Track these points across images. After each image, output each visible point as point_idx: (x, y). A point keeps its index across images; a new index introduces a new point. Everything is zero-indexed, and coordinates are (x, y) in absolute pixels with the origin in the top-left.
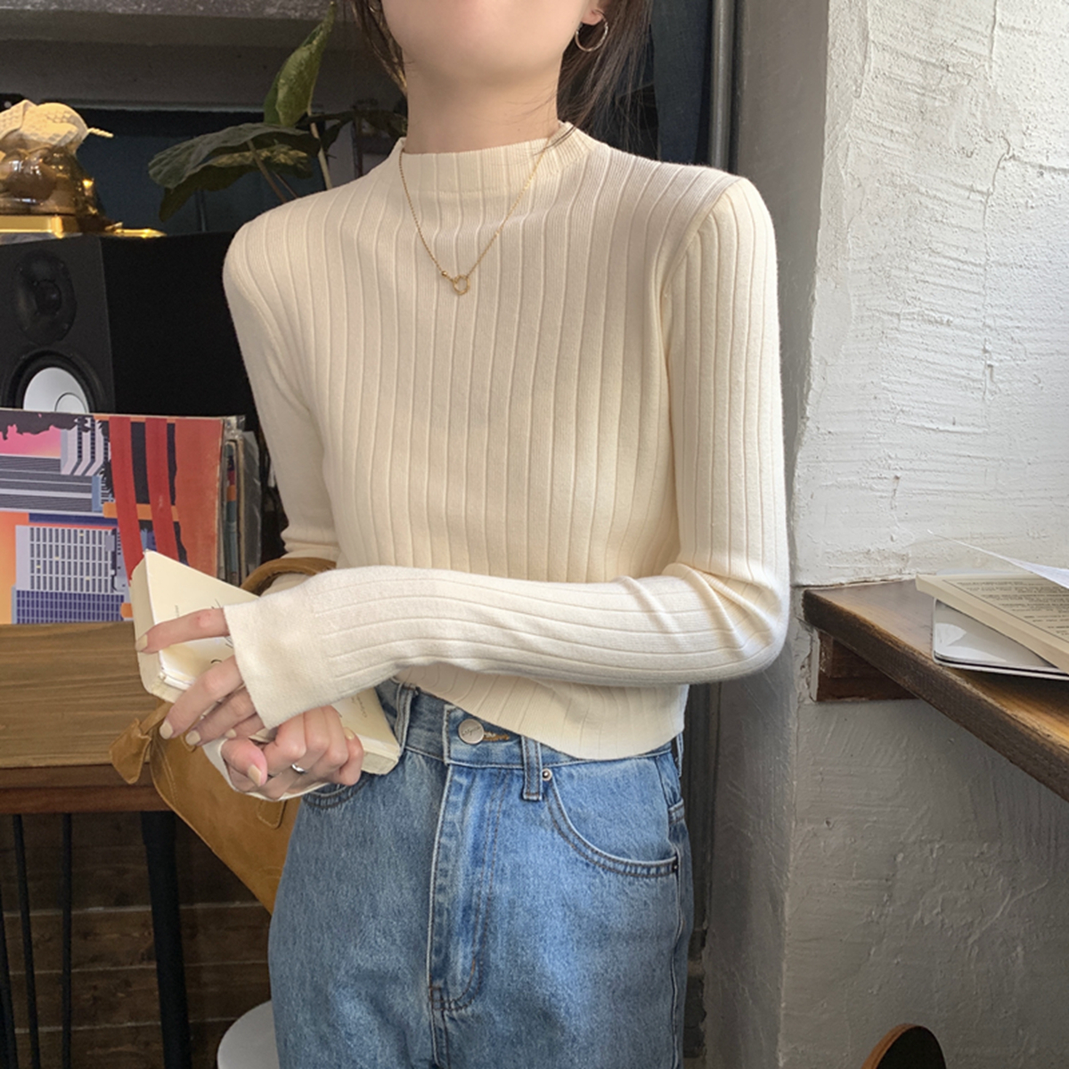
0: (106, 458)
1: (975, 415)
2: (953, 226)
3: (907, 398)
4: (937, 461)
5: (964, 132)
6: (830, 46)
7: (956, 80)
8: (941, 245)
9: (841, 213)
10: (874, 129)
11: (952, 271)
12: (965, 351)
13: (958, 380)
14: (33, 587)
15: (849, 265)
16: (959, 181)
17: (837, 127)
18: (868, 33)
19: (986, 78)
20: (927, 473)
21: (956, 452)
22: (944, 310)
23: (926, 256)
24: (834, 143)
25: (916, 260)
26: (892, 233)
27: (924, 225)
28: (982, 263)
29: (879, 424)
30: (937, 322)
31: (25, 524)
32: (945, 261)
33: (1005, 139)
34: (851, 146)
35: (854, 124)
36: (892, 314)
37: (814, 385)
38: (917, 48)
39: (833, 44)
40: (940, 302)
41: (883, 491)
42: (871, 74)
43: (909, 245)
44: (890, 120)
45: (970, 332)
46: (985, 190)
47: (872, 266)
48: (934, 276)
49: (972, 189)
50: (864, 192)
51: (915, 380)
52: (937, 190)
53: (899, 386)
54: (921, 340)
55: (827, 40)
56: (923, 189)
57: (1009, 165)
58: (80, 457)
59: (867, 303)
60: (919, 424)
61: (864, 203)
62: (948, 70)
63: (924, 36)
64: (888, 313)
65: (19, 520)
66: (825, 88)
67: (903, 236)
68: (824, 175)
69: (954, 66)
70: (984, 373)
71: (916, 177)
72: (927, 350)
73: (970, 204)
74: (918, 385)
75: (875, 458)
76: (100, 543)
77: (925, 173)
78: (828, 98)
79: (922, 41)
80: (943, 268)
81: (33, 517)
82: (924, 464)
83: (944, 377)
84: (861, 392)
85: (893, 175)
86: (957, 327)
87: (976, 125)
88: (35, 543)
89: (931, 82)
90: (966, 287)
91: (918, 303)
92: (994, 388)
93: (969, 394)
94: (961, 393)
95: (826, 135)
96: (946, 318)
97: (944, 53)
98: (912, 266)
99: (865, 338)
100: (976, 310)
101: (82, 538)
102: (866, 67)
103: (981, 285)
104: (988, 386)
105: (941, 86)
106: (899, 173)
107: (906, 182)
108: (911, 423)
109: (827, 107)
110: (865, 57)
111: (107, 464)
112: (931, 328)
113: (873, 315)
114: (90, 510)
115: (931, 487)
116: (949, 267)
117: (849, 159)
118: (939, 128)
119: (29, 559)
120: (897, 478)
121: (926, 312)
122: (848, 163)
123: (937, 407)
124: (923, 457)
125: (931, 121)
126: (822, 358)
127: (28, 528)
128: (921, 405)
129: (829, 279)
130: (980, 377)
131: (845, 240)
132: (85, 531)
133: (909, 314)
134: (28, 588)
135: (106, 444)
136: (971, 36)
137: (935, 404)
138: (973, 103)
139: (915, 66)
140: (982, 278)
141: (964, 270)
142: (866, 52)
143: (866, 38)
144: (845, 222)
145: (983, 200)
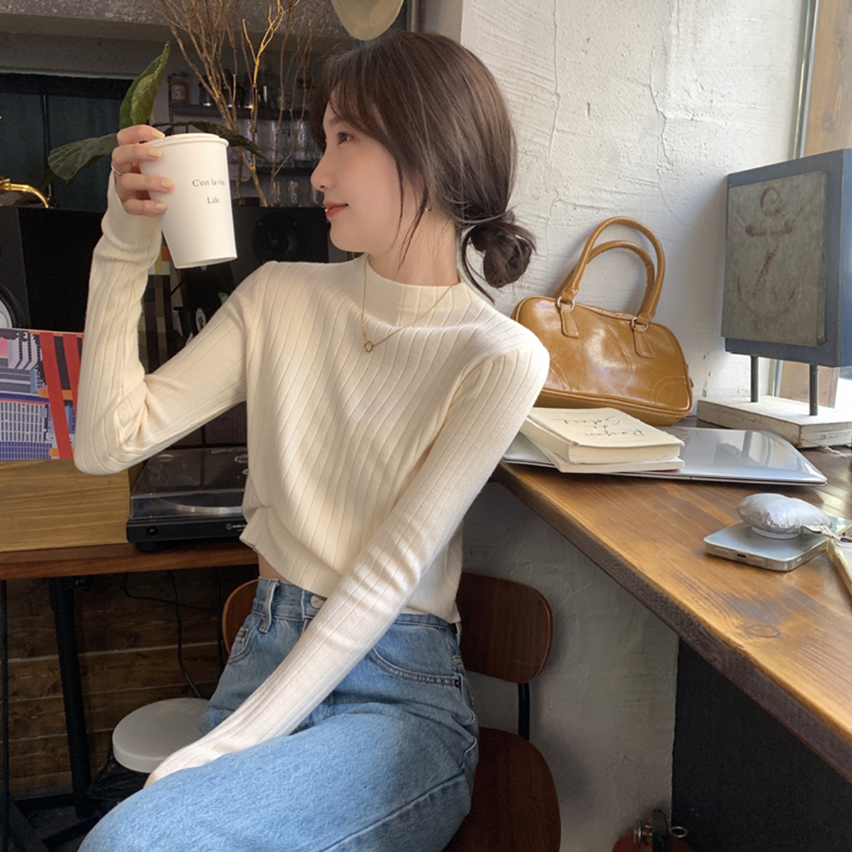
0: (39, 359)
5: (534, 186)
16: (532, 212)
19: (546, 158)
28: (546, 255)
30: (522, 286)
33: (556, 191)
46: (545, 216)
49: (539, 217)
54: (514, 297)
57: (558, 204)
58: (21, 358)
73: (538, 224)
76: (37, 412)
86: (533, 289)
87: (540, 183)
96: (527, 284)
97: (524, 144)
100: (543, 280)
101: (24, 409)
103: (545, 266)
105: (521, 163)
111: (39, 363)
114: (29, 391)
132: (26, 404)
135: (38, 350)
136: (541, 135)
138: (539, 171)
145: (545, 222)
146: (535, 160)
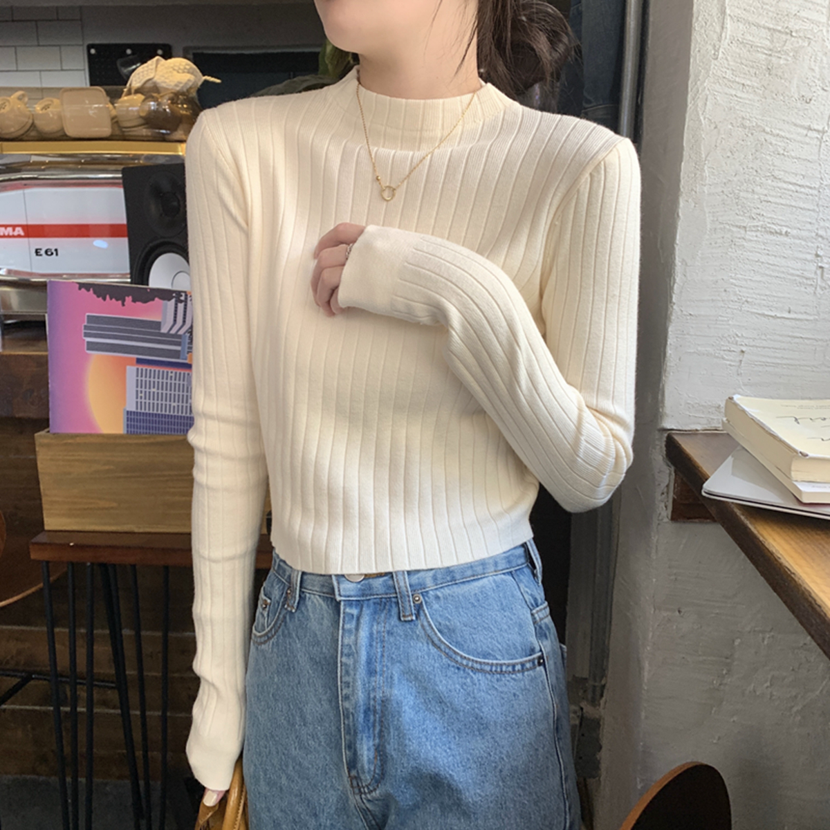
1: (807, 305)
2: (793, 158)
3: (751, 291)
4: (775, 341)
5: (804, 83)
6: (694, 20)
7: (798, 42)
8: (782, 173)
9: (700, 149)
10: (728, 83)
11: (791, 193)
12: (801, 256)
13: (794, 278)
14: (137, 408)
15: (706, 189)
16: (798, 122)
17: (699, 83)
18: (725, 8)
19: (824, 40)
20: (766, 349)
21: (790, 334)
22: (783, 223)
23: (770, 181)
24: (696, 95)
25: (761, 185)
26: (741, 164)
27: (768, 157)
28: (817, 186)
29: (729, 310)
30: (776, 233)
31: (132, 365)
32: (785, 186)
34: (709, 97)
35: (712, 80)
36: (740, 227)
37: (678, 280)
38: (766, 19)
39: (697, 18)
40: (780, 218)
41: (731, 361)
42: (727, 41)
43: (755, 173)
44: (742, 75)
45: (805, 240)
46: (820, 128)
47: (725, 190)
48: (776, 197)
49: (810, 129)
50: (719, 133)
51: (758, 278)
52: (780, 130)
53: (744, 283)
54: (763, 247)
55: (692, 15)
56: (768, 129)
58: (175, 320)
59: (720, 219)
60: (760, 312)
61: (719, 141)
62: (792, 35)
63: (772, 9)
64: (737, 226)
65: (129, 362)
66: (689, 53)
67: (750, 166)
68: (687, 120)
69: (796, 31)
70: (816, 273)
71: (763, 120)
72: (768, 254)
73: (807, 140)
74: (760, 281)
75: (726, 335)
76: (184, 380)
77: (770, 116)
78: (691, 60)
79: (770, 13)
80: (783, 191)
81: (139, 361)
82: (764, 342)
83: (782, 275)
84: (714, 286)
85: (743, 118)
86: (794, 237)
87: (814, 77)
88: (139, 378)
89: (777, 45)
90: (802, 205)
91: (761, 218)
92: (824, 285)
93: (803, 289)
94: (797, 288)
95: (689, 89)
96: (784, 230)
97: (789, 21)
98: (758, 189)
99: (718, 245)
100: (810, 223)
101: (171, 377)
102: (723, 35)
103: (815, 203)
104: (819, 283)
105: (785, 48)
106: (748, 117)
107: (754, 124)
108: (755, 311)
109: (691, 68)
110: (723, 28)
112: (772, 237)
113: (725, 228)
114: (178, 358)
115: (769, 360)
116: (788, 190)
117: (707, 108)
118: (783, 81)
119: (135, 389)
120: (743, 352)
121: (768, 225)
122: (707, 111)
123: (776, 299)
124: (763, 337)
125: (777, 75)
126: (683, 260)
127: (134, 368)
128: (762, 297)
129: (690, 200)
130: (813, 276)
131: (703, 170)
132: (174, 372)
133: (754, 226)
134: (134, 409)
136: (812, 7)
137: (774, 296)
138: (812, 60)
139: (764, 33)
140: (817, 198)
141: (801, 192)
142: (723, 23)
143: (723, 12)
144: (703, 156)
145: (819, 137)
146: (806, 44)
